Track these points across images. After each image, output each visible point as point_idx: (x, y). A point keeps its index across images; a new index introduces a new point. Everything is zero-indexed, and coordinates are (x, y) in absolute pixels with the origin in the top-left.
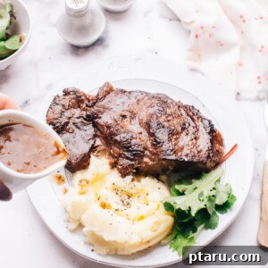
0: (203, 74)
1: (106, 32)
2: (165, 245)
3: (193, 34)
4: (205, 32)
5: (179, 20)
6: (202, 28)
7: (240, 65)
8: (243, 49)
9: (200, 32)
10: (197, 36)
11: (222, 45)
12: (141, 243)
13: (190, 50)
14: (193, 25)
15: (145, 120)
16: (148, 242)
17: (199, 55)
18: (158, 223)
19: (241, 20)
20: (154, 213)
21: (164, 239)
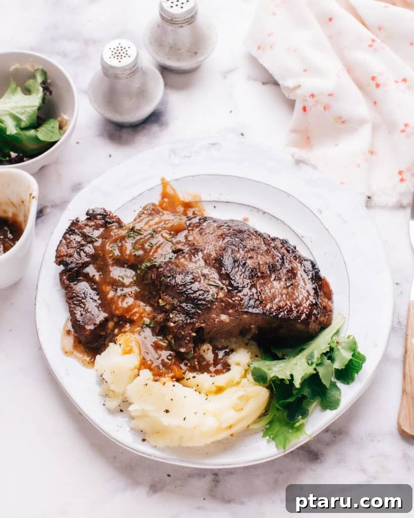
0: (315, 167)
1: (163, 102)
2: (256, 432)
3: (298, 106)
4: (317, 102)
5: (276, 83)
6: (313, 96)
7: (372, 153)
8: (375, 129)
9: (310, 102)
10: (304, 109)
11: (343, 122)
12: (219, 430)
13: (294, 131)
14: (299, 92)
15: (214, 255)
16: (230, 427)
17: (308, 138)
18: (245, 399)
19: (373, 83)
20: (238, 383)
21: (255, 422)
